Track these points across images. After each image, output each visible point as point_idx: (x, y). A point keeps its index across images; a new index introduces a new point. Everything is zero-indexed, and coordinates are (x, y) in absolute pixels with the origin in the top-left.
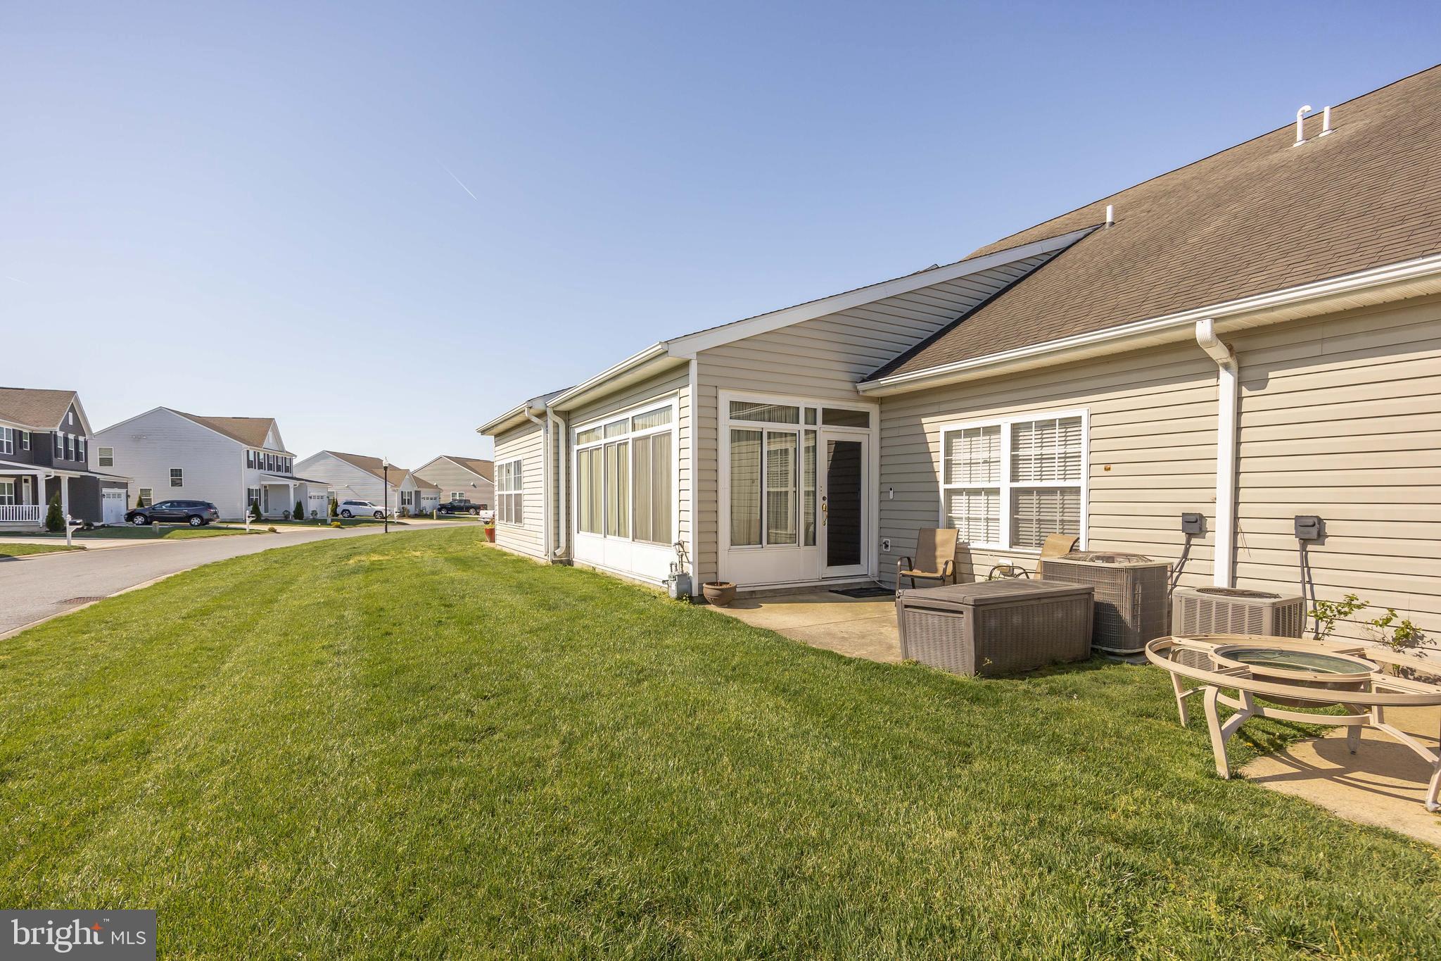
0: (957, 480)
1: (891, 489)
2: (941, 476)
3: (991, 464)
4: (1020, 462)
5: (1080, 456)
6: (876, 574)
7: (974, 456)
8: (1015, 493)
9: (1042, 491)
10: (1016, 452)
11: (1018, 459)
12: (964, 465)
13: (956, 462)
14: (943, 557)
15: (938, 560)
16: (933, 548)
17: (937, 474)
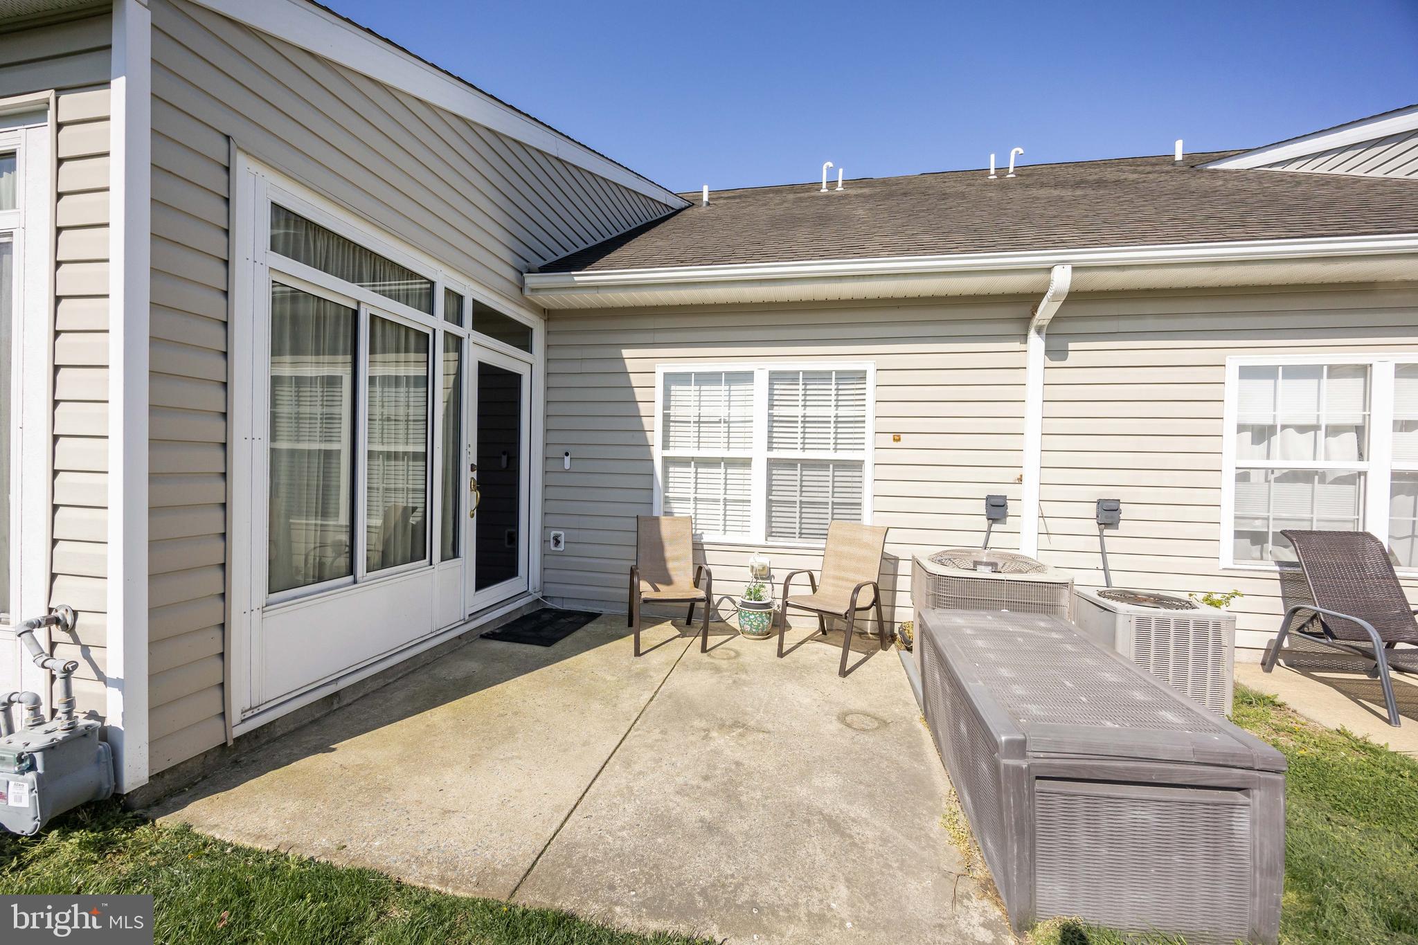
0: (677, 444)
1: (567, 454)
2: (656, 439)
3: (732, 425)
5: (864, 422)
6: (538, 589)
7: (704, 411)
8: (772, 464)
9: (808, 464)
10: (776, 411)
11: (777, 421)
12: (692, 424)
13: (677, 419)
14: (677, 559)
15: (671, 565)
16: (659, 546)
17: (648, 434)
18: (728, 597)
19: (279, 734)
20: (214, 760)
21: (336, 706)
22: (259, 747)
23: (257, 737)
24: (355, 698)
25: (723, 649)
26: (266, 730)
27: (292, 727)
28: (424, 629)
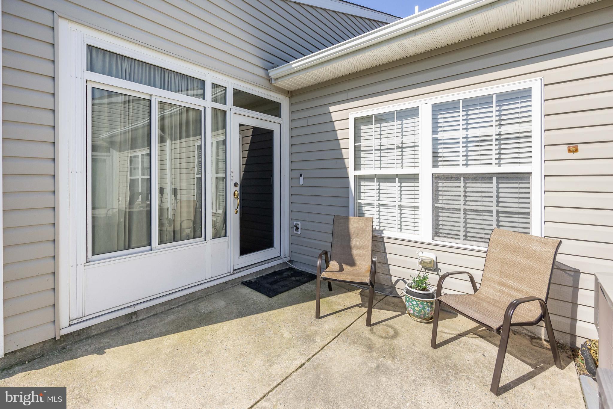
0: (366, 166)
1: (301, 176)
2: (350, 163)
3: (404, 150)
4: (439, 146)
5: (530, 136)
6: (287, 255)
7: (384, 142)
8: (437, 178)
9: (469, 177)
10: (440, 136)
11: (441, 144)
12: (374, 152)
13: (366, 149)
14: (359, 248)
15: (355, 252)
16: (347, 237)
17: (346, 160)
18: (403, 280)
19: (94, 334)
20: (50, 346)
21: (134, 320)
22: (81, 340)
23: (79, 335)
24: (148, 316)
25: (386, 325)
26: (85, 331)
27: (103, 330)
28: (200, 277)
